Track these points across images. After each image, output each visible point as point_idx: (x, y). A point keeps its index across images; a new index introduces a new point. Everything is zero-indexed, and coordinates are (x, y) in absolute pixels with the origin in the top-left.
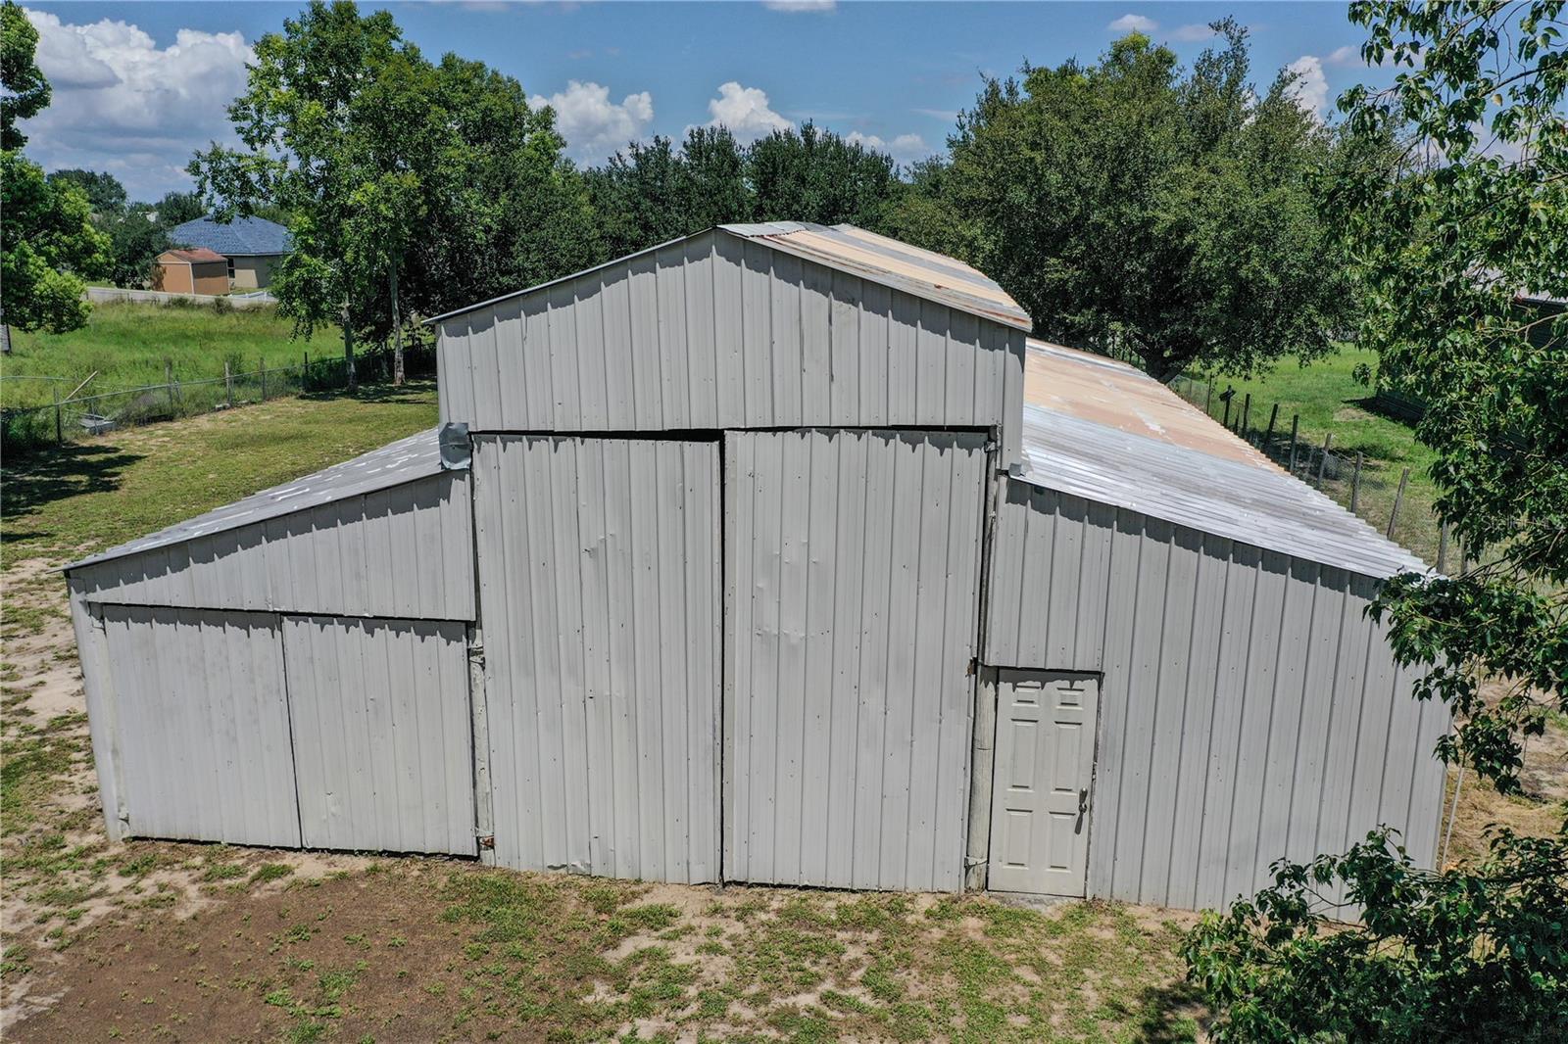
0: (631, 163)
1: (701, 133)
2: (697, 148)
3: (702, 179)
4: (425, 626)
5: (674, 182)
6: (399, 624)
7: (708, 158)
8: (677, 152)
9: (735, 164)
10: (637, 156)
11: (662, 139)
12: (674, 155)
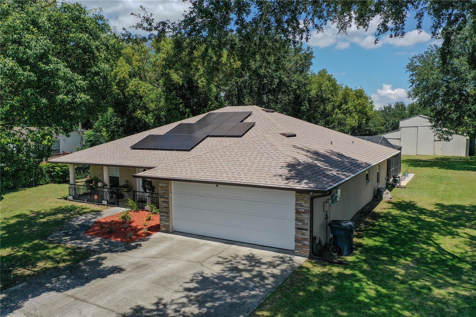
0: (383, 109)
1: (398, 103)
2: (397, 106)
3: (398, 111)
4: (397, 139)
5: (392, 112)
6: (395, 139)
7: (399, 107)
8: (393, 106)
9: (405, 108)
10: (385, 108)
11: (390, 104)
12: (392, 107)
